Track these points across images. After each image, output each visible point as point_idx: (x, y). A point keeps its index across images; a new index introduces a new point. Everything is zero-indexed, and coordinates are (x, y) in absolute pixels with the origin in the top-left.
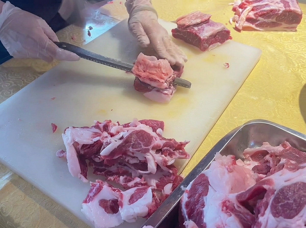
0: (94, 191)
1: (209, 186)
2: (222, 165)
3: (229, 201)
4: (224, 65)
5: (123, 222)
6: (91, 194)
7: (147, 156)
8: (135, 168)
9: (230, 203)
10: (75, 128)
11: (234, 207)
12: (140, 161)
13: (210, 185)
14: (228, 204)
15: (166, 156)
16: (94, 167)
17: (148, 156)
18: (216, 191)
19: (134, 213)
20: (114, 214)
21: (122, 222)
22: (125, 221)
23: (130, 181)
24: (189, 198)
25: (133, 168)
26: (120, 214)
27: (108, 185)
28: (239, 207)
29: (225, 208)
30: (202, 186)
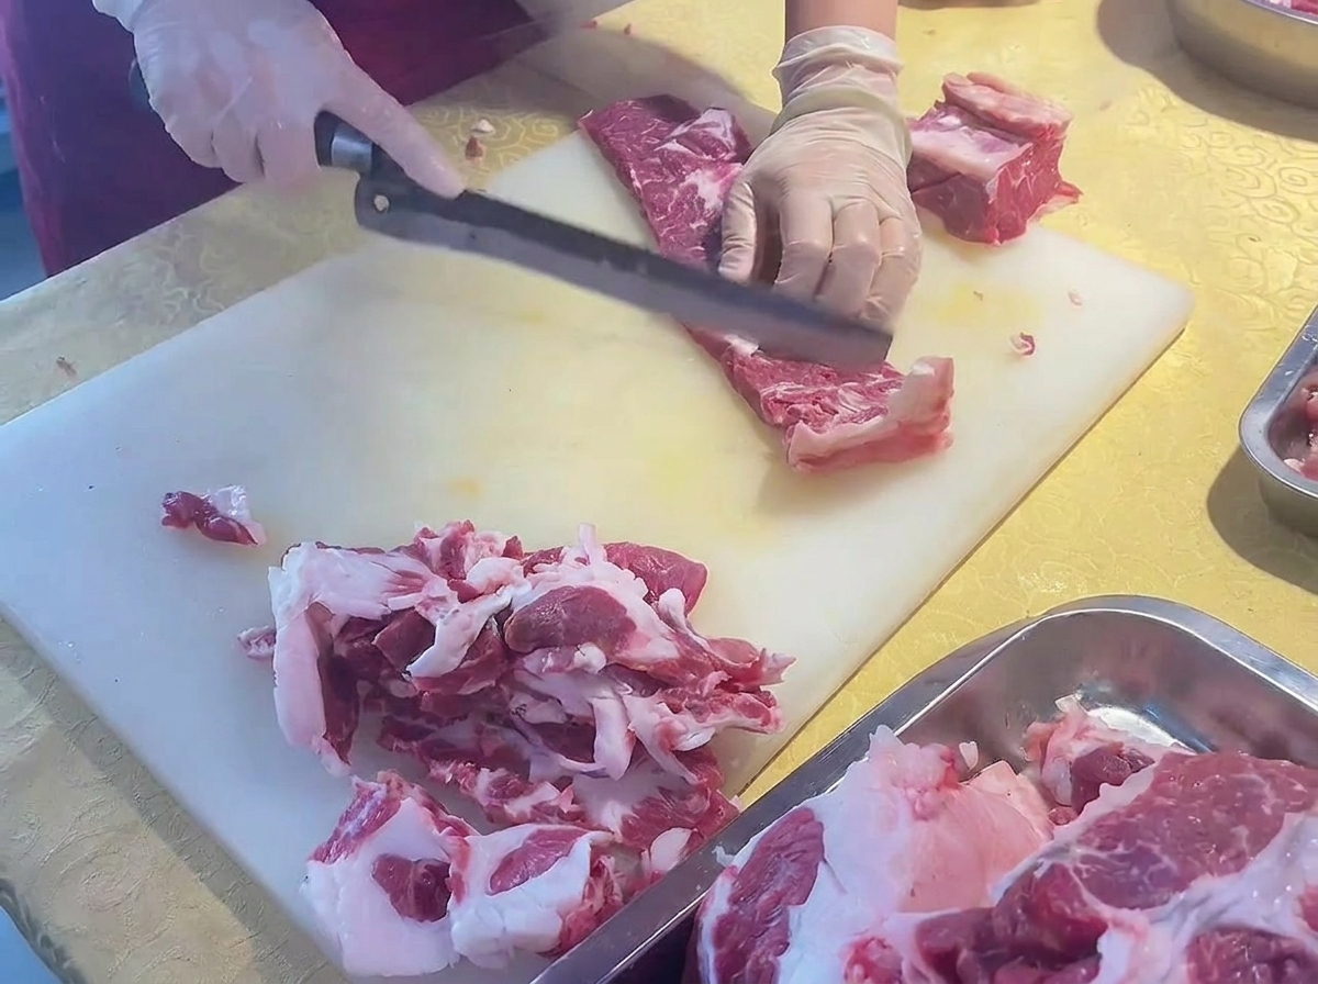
0: (363, 814)
1: (821, 867)
2: (895, 785)
3: (882, 944)
4: (1013, 341)
5: (457, 960)
6: (350, 827)
7: (595, 702)
8: (546, 744)
9: (886, 952)
10: (328, 547)
11: (900, 972)
12: (570, 716)
13: (825, 861)
14: (875, 955)
15: (675, 710)
16: (384, 714)
17: (601, 701)
18: (842, 891)
19: (505, 929)
20: (427, 922)
21: (453, 960)
22: (462, 957)
23: (517, 793)
24: (734, 900)
25: (539, 740)
26: (448, 928)
27: (421, 798)
28: (917, 974)
29: (858, 970)
30: (793, 861)
